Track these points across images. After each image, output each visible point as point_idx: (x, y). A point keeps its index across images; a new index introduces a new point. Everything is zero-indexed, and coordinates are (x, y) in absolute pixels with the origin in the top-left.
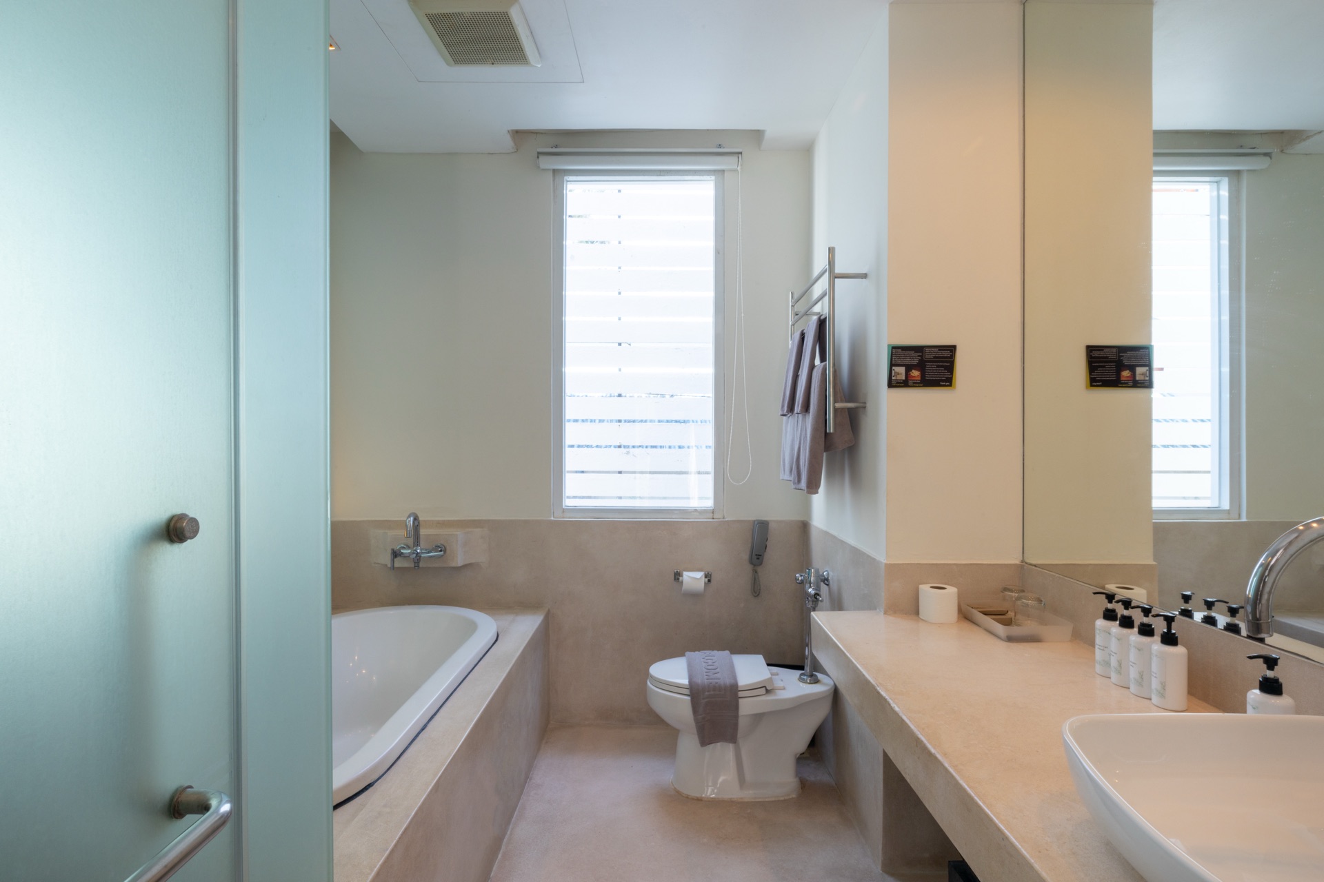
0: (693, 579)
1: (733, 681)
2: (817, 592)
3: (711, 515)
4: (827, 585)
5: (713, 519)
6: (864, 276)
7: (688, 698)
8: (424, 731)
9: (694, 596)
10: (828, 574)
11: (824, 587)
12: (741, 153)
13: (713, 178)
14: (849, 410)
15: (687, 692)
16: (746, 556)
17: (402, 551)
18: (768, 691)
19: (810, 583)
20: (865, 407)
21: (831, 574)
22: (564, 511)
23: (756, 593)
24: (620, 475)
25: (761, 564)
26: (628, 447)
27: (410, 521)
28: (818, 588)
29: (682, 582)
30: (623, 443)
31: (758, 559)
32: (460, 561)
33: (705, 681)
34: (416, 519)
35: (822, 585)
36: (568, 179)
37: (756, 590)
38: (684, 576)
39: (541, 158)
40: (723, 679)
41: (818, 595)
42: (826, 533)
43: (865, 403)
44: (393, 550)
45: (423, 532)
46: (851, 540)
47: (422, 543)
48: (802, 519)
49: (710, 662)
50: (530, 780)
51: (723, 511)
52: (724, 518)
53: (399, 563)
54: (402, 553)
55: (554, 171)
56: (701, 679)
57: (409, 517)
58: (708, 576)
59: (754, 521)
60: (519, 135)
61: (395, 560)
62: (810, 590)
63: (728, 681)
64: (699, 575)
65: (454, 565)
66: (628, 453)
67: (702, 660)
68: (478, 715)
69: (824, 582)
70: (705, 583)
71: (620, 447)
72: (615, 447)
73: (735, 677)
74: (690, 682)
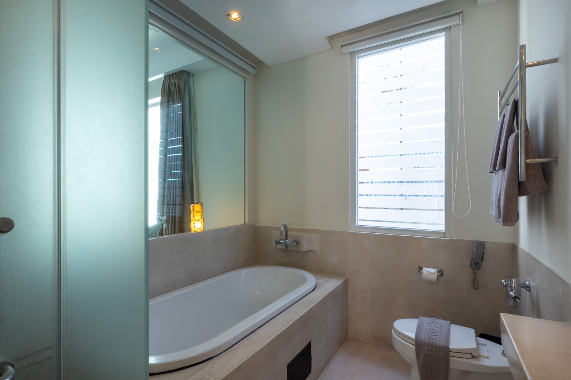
0: (430, 272)
1: (446, 344)
2: (518, 296)
3: (443, 235)
4: (529, 291)
5: (445, 238)
6: (556, 60)
7: (414, 347)
8: (252, 334)
9: (429, 282)
10: (530, 283)
11: (524, 292)
12: (462, 12)
13: (444, 33)
14: (542, 164)
15: (414, 343)
16: (468, 263)
17: (281, 241)
18: (473, 357)
19: (511, 287)
20: (557, 161)
21: (532, 283)
22: (356, 227)
23: (475, 287)
24: (401, 210)
25: (479, 269)
26: (406, 196)
27: (282, 228)
28: (518, 292)
29: (422, 273)
30: (403, 194)
31: (476, 265)
32: (305, 248)
33: (426, 339)
34: (285, 227)
35: (523, 290)
36: (359, 56)
37: (475, 284)
38: (424, 270)
39: (343, 48)
40: (439, 341)
41: (518, 298)
42: (528, 254)
43: (557, 158)
44: (276, 240)
45: (289, 233)
46: (547, 262)
47: (289, 238)
48: (512, 242)
49: (433, 327)
50: (329, 366)
51: (452, 233)
52: (452, 238)
53: (278, 246)
54: (280, 242)
55: (351, 53)
56: (424, 338)
57: (282, 226)
58: (441, 273)
59: (474, 241)
60: (331, 38)
61: (277, 245)
62: (511, 293)
63: (442, 343)
64: (433, 270)
65: (303, 250)
66: (406, 199)
67: (428, 324)
68: (281, 332)
69: (526, 288)
70: (437, 276)
71: (402, 195)
72: (399, 196)
73: (448, 341)
74: (416, 336)
